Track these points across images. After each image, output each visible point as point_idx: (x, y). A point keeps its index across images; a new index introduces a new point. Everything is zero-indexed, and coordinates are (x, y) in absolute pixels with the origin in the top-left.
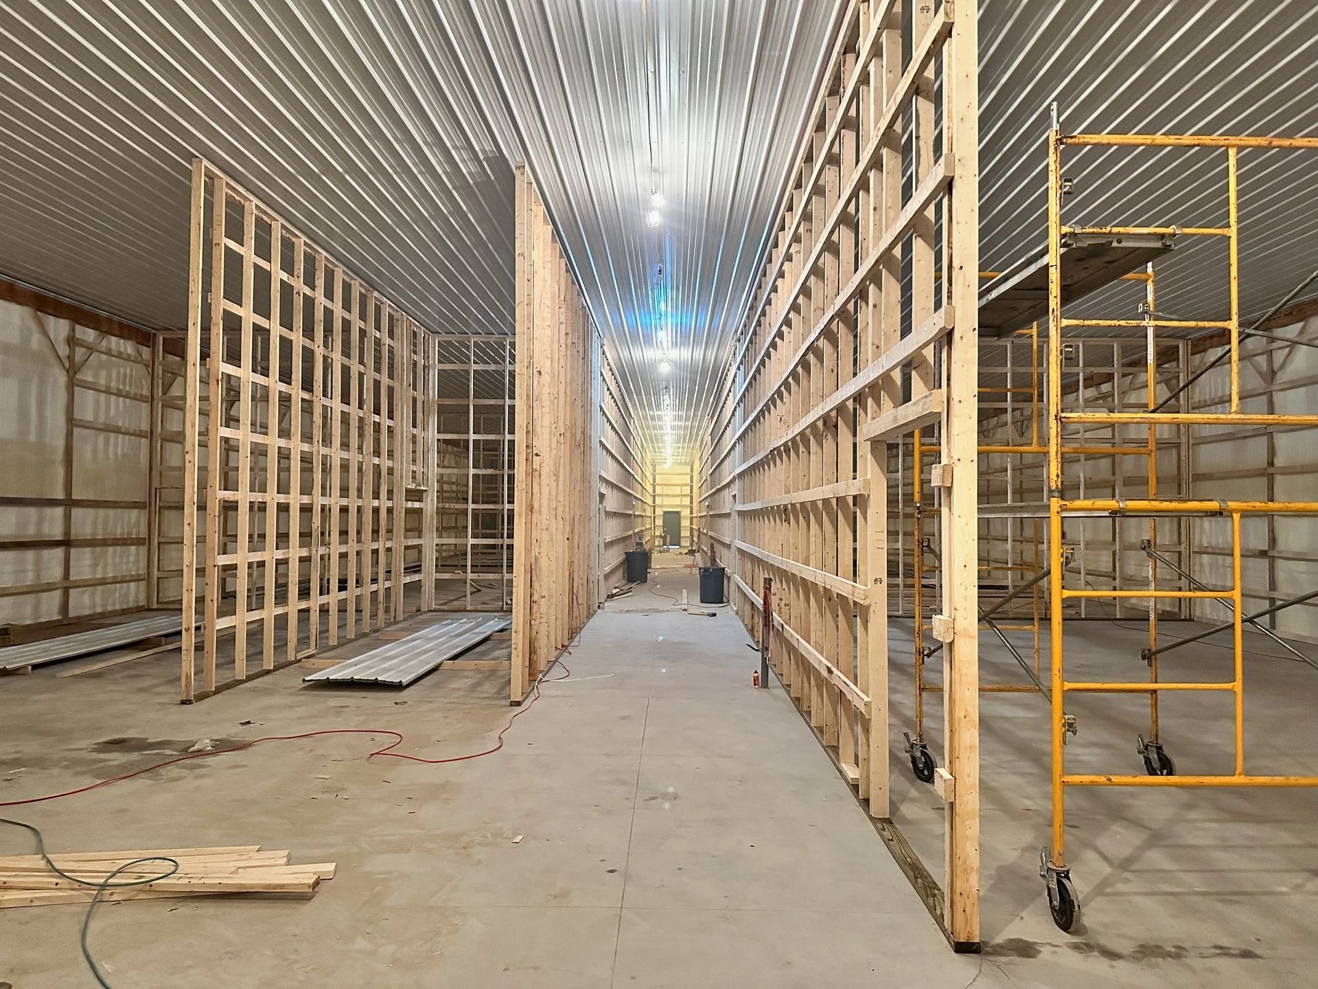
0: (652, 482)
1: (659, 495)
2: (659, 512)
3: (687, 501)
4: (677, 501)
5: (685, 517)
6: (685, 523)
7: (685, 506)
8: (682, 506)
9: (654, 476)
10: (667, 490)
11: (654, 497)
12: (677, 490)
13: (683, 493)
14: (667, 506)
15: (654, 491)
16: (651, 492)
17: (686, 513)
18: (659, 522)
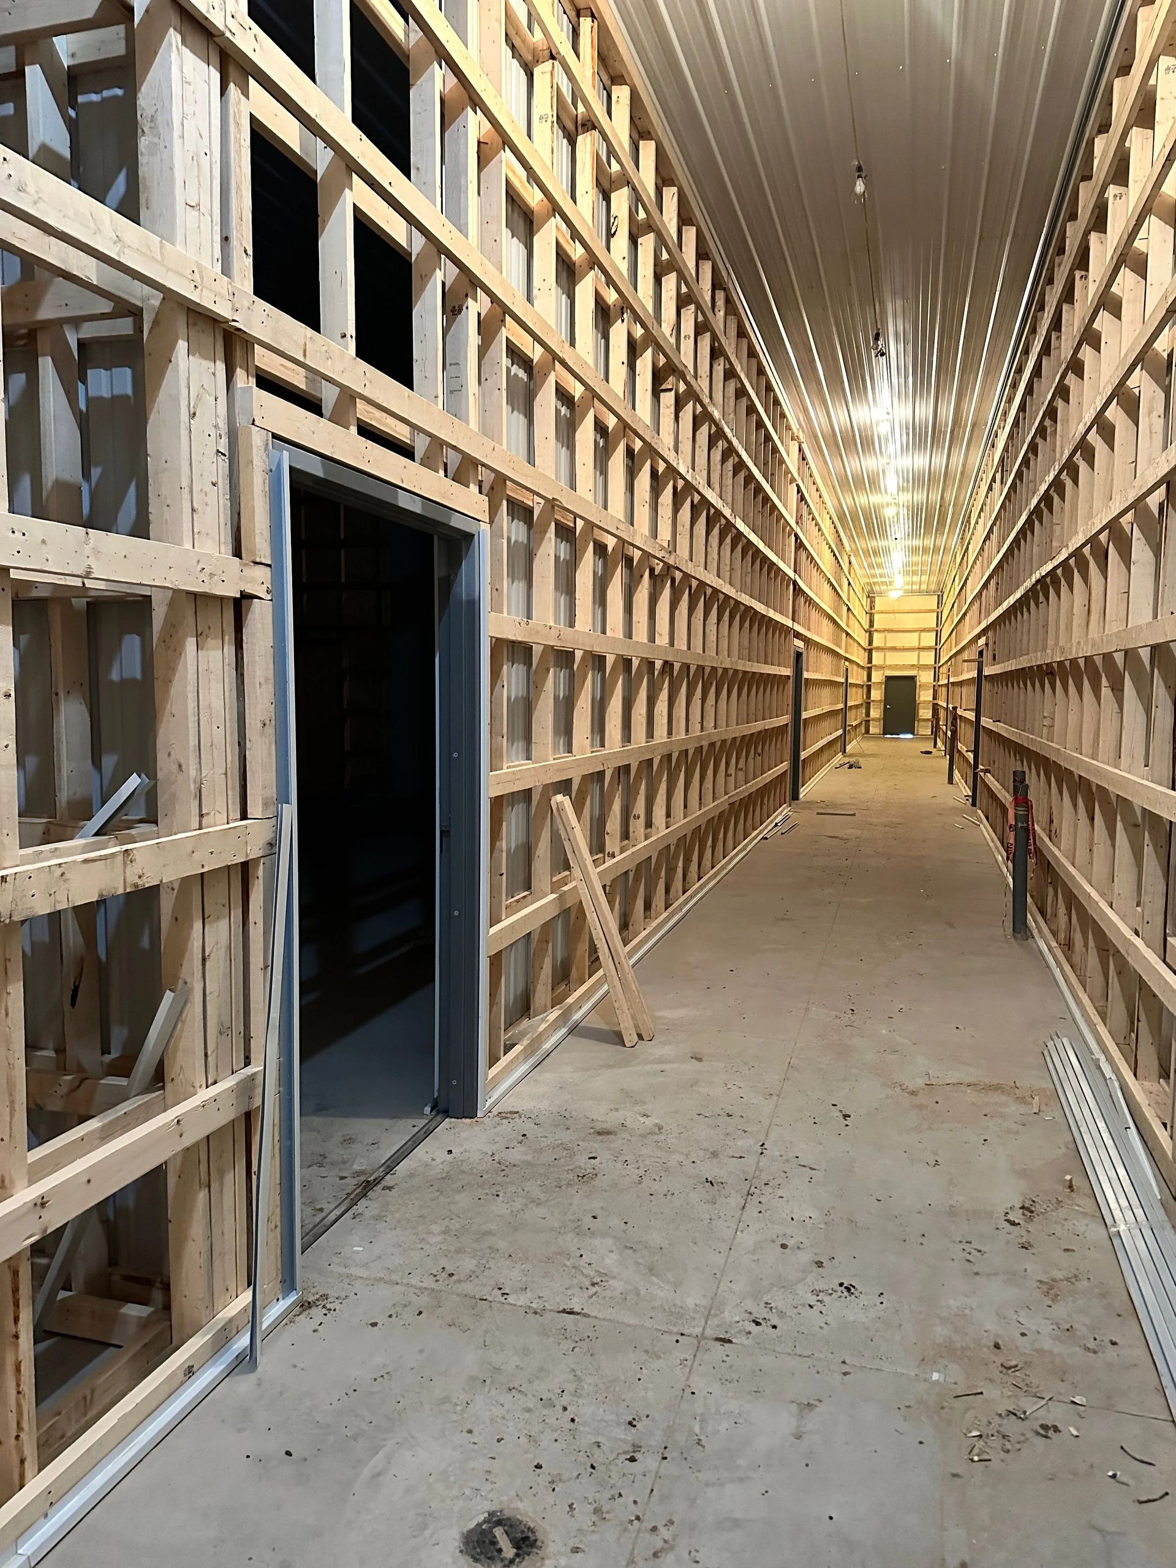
0: (866, 627)
1: (878, 649)
2: (877, 677)
3: (928, 658)
4: (911, 658)
5: (924, 686)
6: (925, 696)
7: (926, 667)
8: (921, 667)
9: (871, 615)
10: (893, 640)
11: (870, 652)
12: (911, 640)
13: (923, 644)
14: (890, 667)
15: (870, 643)
16: (864, 643)
17: (925, 678)
18: (877, 694)
